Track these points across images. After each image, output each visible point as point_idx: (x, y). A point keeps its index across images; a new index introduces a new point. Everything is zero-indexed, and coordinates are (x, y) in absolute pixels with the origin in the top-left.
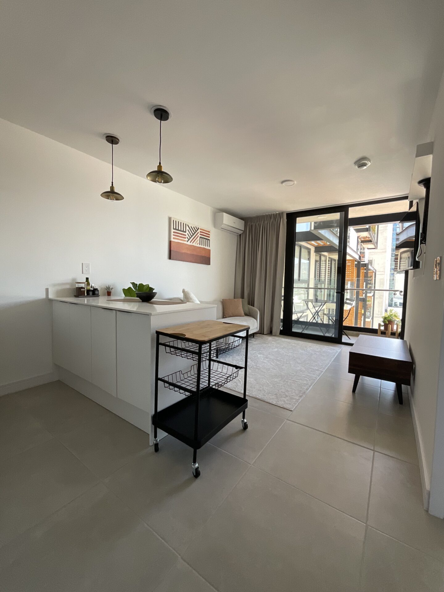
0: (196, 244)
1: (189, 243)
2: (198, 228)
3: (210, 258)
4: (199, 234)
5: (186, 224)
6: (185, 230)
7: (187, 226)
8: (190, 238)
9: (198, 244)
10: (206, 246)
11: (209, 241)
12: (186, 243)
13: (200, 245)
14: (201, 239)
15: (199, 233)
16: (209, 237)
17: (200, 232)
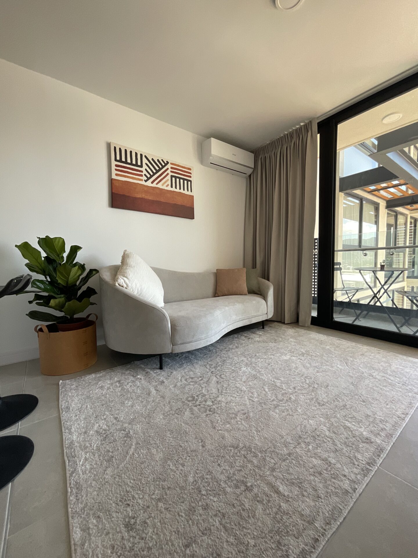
0: (165, 185)
1: (149, 184)
2: (166, 163)
3: (194, 208)
4: (168, 171)
5: (141, 155)
6: (139, 164)
7: (144, 158)
8: (151, 176)
9: (168, 185)
10: (184, 190)
11: (189, 183)
12: (143, 183)
13: (172, 187)
14: (174, 179)
15: (170, 170)
16: (190, 177)
17: (172, 168)
